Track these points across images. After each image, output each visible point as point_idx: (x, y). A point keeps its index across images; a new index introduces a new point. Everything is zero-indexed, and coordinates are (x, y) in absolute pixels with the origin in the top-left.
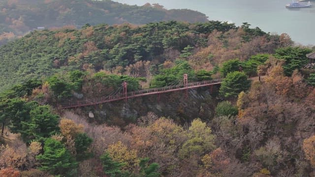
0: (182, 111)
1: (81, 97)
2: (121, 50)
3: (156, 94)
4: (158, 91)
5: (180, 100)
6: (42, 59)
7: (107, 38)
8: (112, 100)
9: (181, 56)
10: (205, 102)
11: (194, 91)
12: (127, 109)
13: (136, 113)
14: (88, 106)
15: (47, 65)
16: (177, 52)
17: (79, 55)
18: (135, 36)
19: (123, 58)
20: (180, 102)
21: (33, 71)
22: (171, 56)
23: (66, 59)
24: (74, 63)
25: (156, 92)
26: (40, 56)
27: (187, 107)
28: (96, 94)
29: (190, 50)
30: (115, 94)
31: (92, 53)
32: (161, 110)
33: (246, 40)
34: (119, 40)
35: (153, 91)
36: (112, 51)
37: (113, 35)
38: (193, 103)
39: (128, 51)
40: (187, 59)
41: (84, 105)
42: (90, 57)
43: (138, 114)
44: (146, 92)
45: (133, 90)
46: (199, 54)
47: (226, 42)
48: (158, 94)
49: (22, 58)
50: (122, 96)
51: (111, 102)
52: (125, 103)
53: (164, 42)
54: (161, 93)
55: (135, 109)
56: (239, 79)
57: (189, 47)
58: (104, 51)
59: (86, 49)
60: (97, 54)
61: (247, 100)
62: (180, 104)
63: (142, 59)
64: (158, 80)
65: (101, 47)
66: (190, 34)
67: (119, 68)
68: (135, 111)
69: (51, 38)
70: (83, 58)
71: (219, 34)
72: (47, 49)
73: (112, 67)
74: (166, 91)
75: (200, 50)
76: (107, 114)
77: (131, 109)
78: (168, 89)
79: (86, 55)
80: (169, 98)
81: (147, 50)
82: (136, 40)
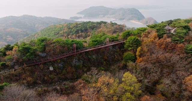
0: (106, 58)
1: (45, 56)
2: (75, 29)
3: (92, 50)
4: (94, 48)
5: (105, 52)
6: (52, 33)
7: (71, 26)
8: (67, 56)
9: (93, 31)
10: (117, 52)
11: (111, 47)
12: (76, 60)
13: (82, 62)
14: (49, 62)
15: (53, 34)
16: (92, 30)
17: (62, 31)
18: (79, 25)
19: (76, 32)
20: (105, 53)
21: (49, 36)
22: (90, 31)
23: (59, 33)
24: (61, 34)
25: (93, 49)
26: (51, 32)
27: (109, 56)
28: (55, 53)
29: (96, 29)
30: (69, 52)
31: (66, 31)
32: (95, 58)
33: (113, 26)
34: (74, 27)
35: (91, 48)
36: (72, 30)
37: (72, 25)
38: (111, 53)
39: (77, 30)
40: (95, 32)
41: (46, 61)
42: (66, 32)
43: (83, 62)
44: (87, 49)
45: (79, 48)
46: (98, 30)
47: (106, 27)
48: (94, 50)
49: (47, 32)
50: (73, 53)
51: (66, 57)
52: (75, 56)
53: (88, 27)
54: (95, 49)
55: (81, 60)
56: (136, 40)
57: (95, 28)
58: (70, 30)
59: (65, 29)
60: (68, 31)
61: (142, 52)
62: (105, 54)
63: (81, 32)
64: (93, 41)
65: (69, 29)
66: (95, 25)
67: (75, 35)
68: (81, 61)
69: (55, 27)
70: (63, 32)
71: (104, 24)
72: (54, 29)
73: (72, 34)
74: (98, 48)
75: (98, 29)
76: (63, 66)
77: (79, 60)
78: (99, 47)
79: (65, 31)
80: (99, 51)
81: (83, 29)
82: (80, 27)
